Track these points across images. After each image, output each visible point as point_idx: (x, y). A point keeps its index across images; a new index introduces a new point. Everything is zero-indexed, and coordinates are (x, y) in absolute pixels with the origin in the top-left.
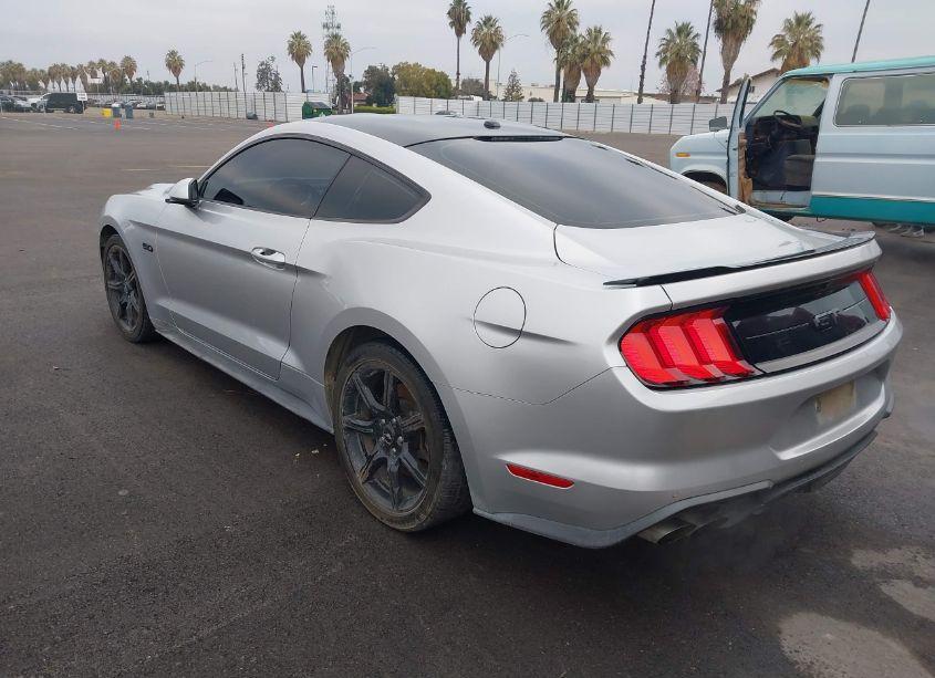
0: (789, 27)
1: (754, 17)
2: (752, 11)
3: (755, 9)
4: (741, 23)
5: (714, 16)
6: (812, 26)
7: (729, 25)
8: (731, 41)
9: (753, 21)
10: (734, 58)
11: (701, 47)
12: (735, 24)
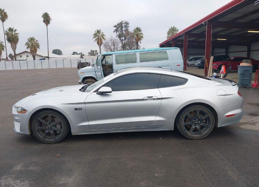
0: (29, 40)
1: (18, 38)
2: (17, 36)
3: (18, 35)
4: (15, 39)
5: (6, 37)
6: (35, 40)
7: (12, 40)
8: (13, 44)
9: (18, 39)
10: (16, 48)
11: (5, 45)
12: (13, 39)
